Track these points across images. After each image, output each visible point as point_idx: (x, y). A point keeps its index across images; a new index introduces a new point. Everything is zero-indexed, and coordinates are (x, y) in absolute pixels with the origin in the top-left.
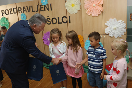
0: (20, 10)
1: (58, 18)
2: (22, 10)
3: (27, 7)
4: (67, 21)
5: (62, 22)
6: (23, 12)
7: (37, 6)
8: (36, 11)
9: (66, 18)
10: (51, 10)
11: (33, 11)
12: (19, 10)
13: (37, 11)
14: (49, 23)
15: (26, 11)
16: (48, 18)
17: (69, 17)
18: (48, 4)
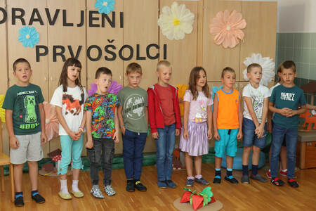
0: (20, 17)
1: (138, 46)
2: (27, 18)
3: (47, 10)
4: (158, 56)
5: (146, 56)
6: (30, 24)
7: (82, 12)
8: (75, 25)
9: (158, 47)
10: (122, 26)
11: (65, 24)
12: (14, 17)
13: (79, 25)
14: (110, 56)
15: (40, 20)
16: (110, 44)
17: (165, 46)
18: (114, 13)
